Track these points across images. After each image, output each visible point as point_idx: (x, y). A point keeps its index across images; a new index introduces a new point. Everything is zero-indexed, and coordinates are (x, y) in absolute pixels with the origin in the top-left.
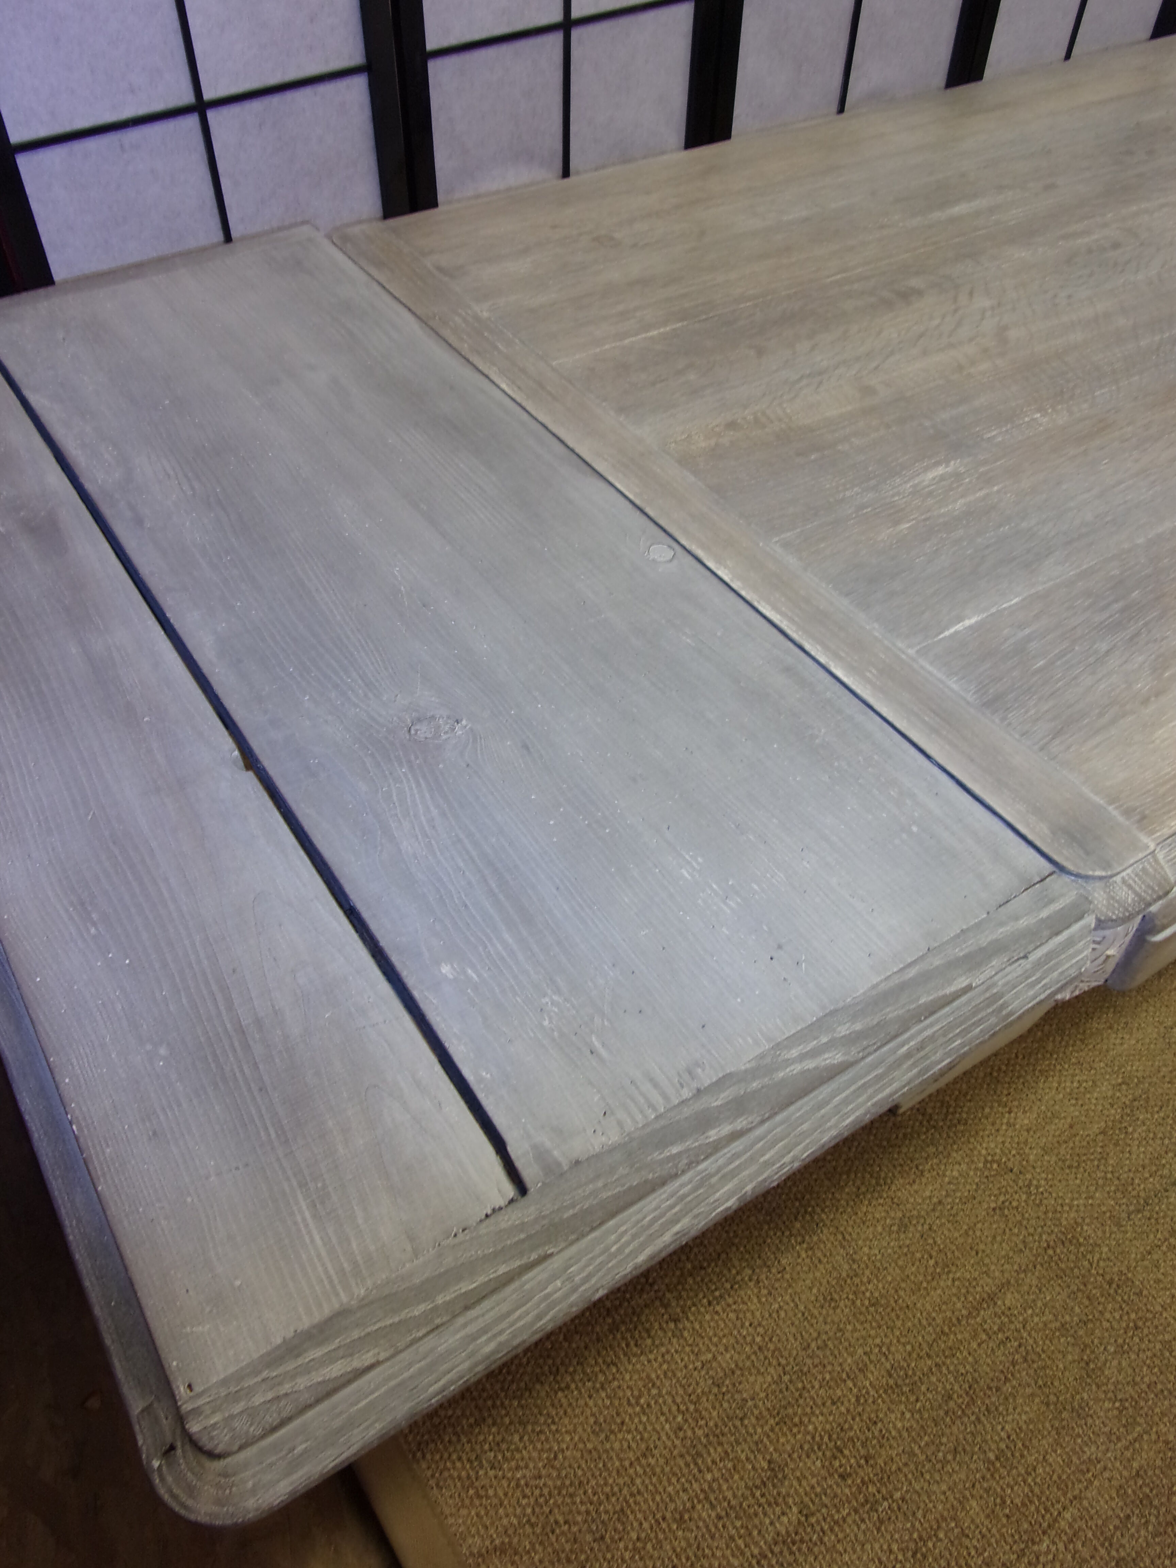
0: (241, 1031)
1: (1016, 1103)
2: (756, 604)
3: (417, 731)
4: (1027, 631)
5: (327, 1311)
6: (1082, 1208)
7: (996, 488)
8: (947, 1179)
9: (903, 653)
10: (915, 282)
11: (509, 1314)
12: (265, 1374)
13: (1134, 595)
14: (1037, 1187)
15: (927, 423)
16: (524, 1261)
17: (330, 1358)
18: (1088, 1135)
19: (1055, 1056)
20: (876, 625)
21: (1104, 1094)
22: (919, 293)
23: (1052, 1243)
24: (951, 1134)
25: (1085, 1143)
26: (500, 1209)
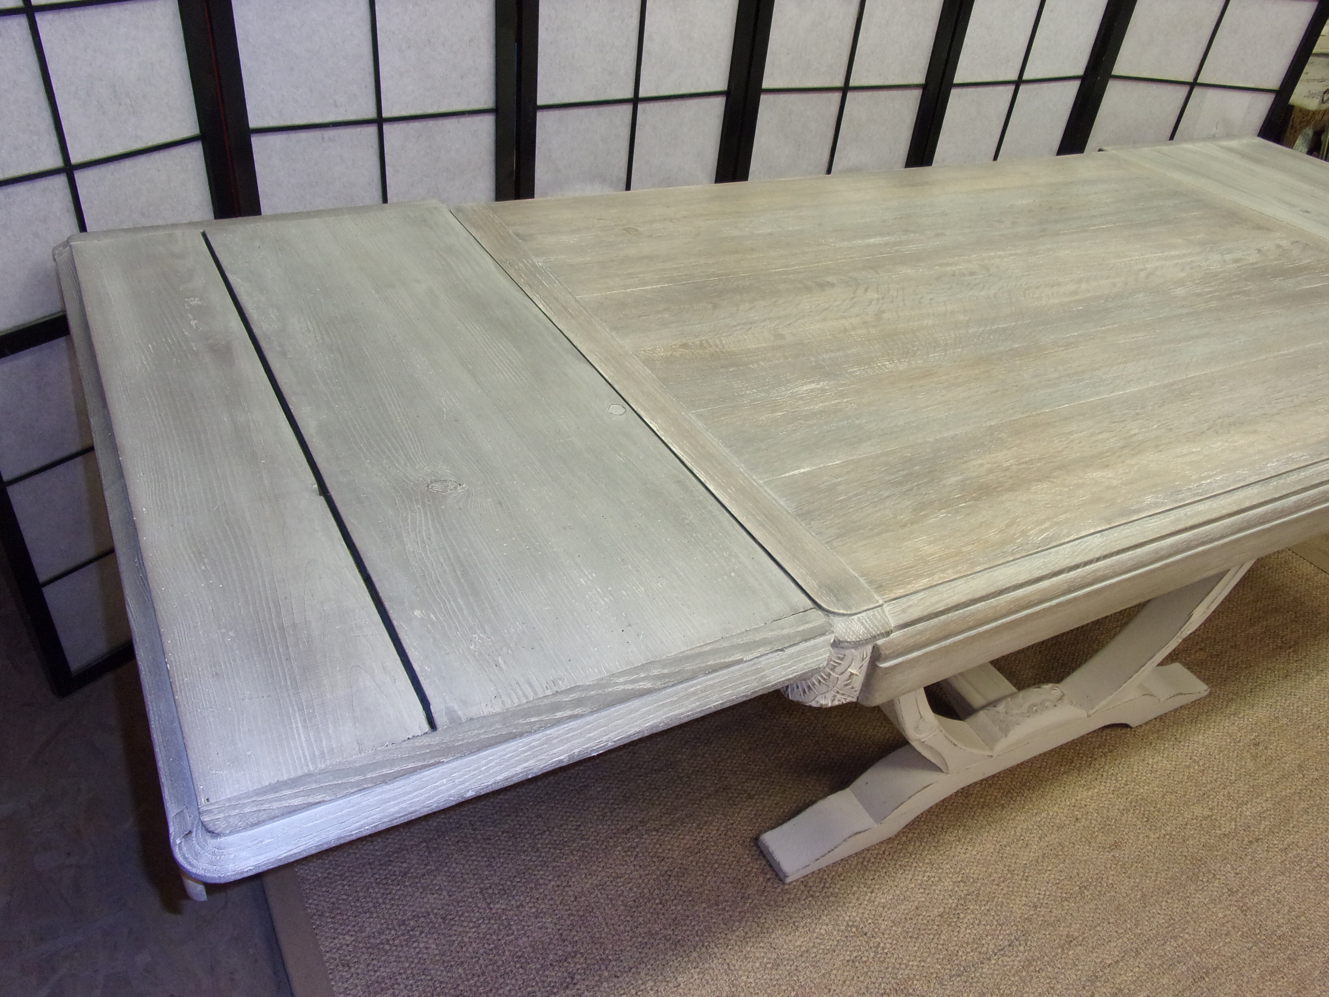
0: (282, 628)
1: (877, 886)
2: (670, 445)
3: (432, 487)
4: (839, 479)
5: (300, 773)
6: (915, 968)
7: (845, 400)
8: (815, 935)
9: (755, 481)
10: (830, 279)
11: (410, 792)
12: (254, 799)
13: (915, 468)
14: (883, 948)
15: (813, 359)
16: (426, 763)
17: (296, 796)
18: (930, 916)
19: (913, 856)
20: (743, 465)
21: (946, 888)
22: (832, 285)
23: (888, 991)
24: (824, 903)
25: (925, 922)
26: (418, 736)
